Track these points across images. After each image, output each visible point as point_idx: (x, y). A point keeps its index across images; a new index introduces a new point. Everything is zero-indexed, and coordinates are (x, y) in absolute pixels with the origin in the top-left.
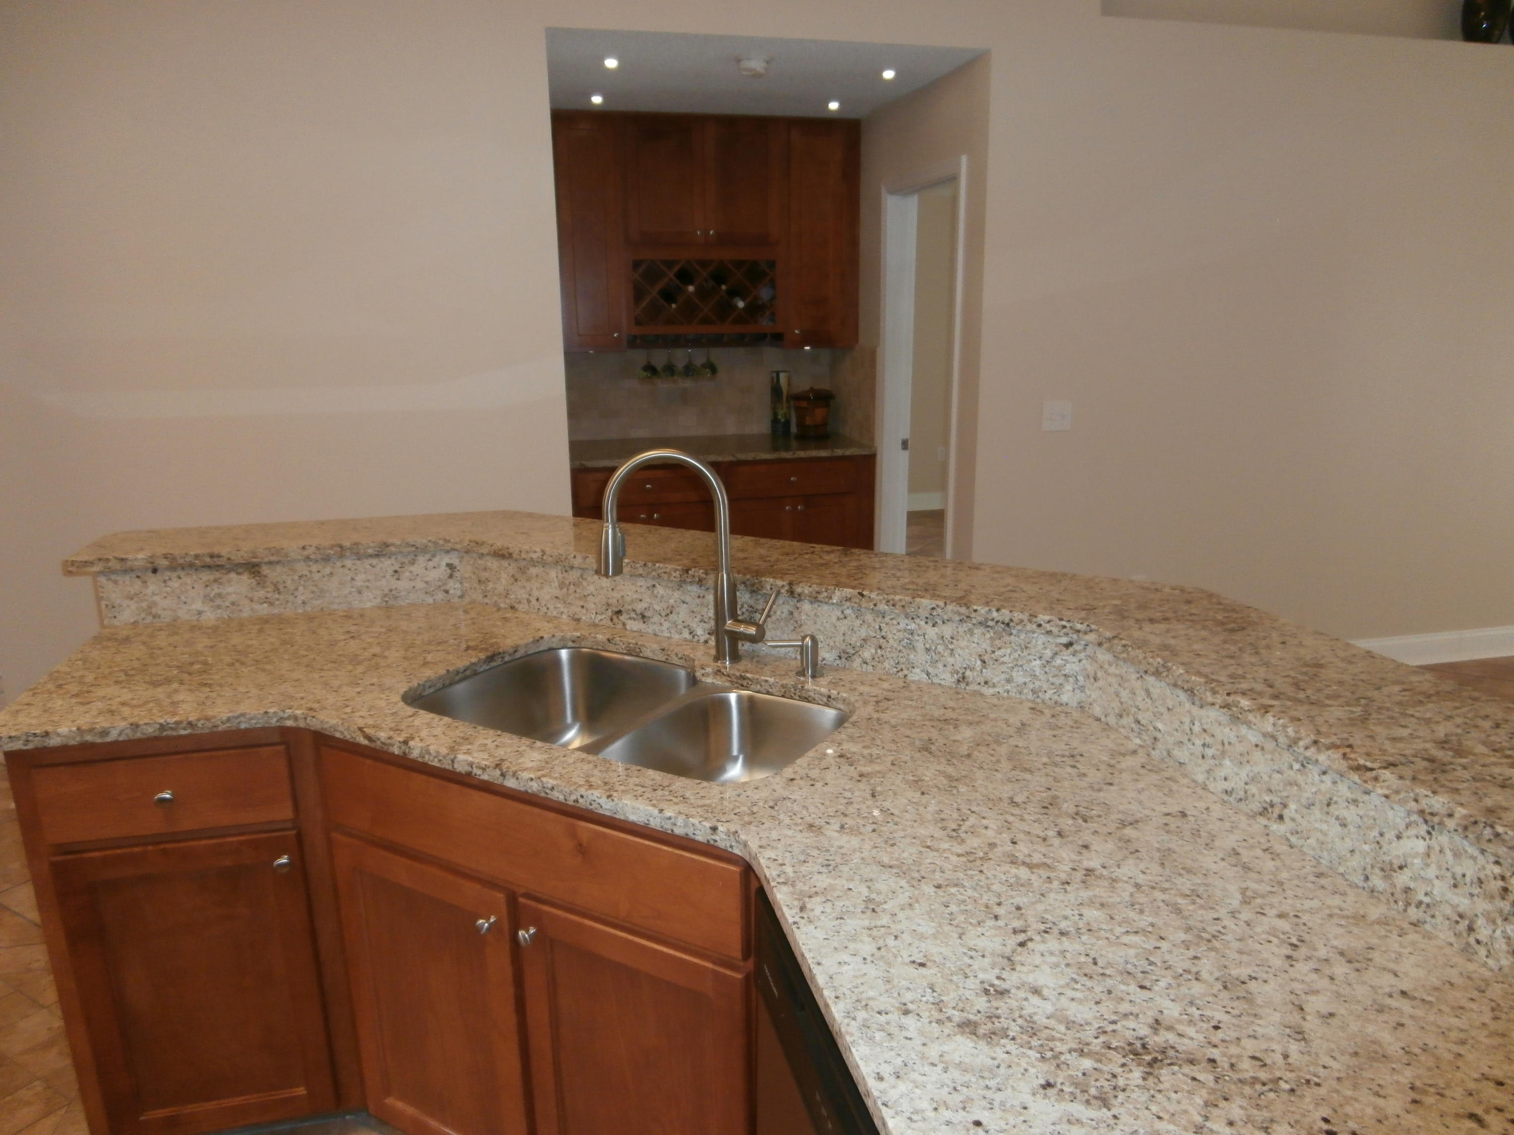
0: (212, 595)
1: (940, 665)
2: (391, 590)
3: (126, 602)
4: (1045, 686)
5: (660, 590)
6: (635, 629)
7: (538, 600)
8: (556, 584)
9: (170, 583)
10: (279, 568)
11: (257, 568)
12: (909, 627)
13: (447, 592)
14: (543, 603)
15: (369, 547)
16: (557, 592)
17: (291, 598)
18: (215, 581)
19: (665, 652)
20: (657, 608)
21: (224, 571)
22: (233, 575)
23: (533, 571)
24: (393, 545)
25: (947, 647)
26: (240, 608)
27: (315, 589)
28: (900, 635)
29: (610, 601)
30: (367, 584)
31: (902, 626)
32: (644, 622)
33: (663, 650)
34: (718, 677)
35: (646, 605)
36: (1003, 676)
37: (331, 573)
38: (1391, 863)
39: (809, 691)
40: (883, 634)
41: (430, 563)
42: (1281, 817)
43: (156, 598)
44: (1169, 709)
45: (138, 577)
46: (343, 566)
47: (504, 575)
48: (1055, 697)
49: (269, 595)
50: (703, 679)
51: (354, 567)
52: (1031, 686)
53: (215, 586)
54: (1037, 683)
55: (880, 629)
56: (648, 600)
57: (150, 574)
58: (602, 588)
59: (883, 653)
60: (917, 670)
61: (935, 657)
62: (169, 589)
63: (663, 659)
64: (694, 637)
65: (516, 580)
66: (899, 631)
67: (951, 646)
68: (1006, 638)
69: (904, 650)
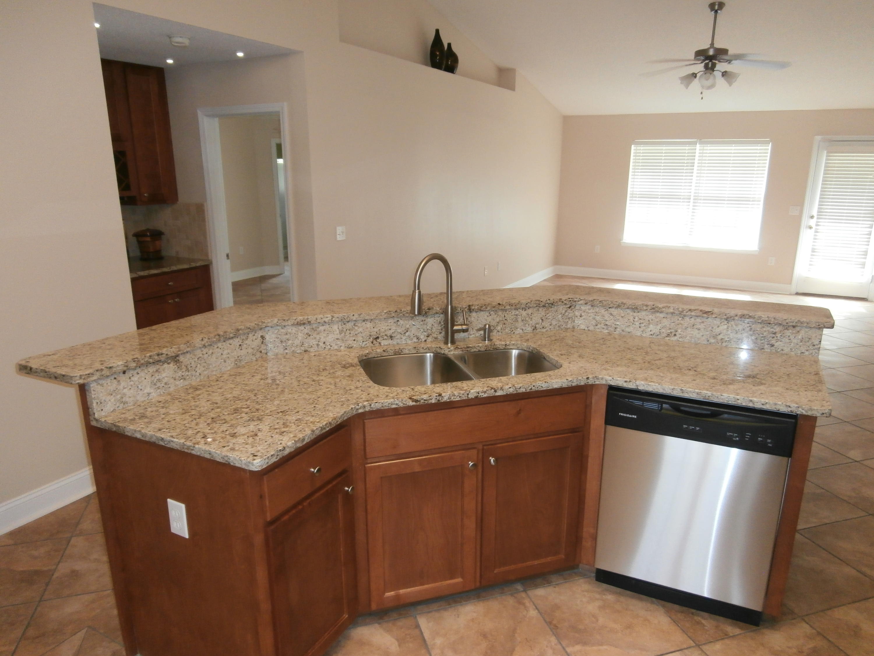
0: (155, 382)
1: (527, 325)
2: (238, 357)
3: (109, 398)
4: (562, 323)
5: (401, 322)
6: (386, 344)
7: (324, 343)
8: (338, 332)
9: (132, 378)
10: (188, 356)
11: (177, 358)
12: (516, 313)
13: (261, 352)
14: (328, 344)
15: (231, 333)
16: (338, 336)
17: (194, 373)
18: (157, 371)
19: (416, 349)
20: (399, 331)
21: (161, 364)
22: (166, 365)
23: (322, 328)
24: (241, 329)
25: (529, 317)
26: (169, 386)
27: (205, 364)
28: (513, 317)
29: (372, 334)
30: (228, 356)
31: (513, 313)
32: (392, 340)
33: (415, 348)
34: (456, 350)
35: (393, 331)
36: (549, 324)
37: (212, 353)
38: (716, 334)
39: (497, 345)
40: (506, 318)
41: (254, 337)
42: (675, 335)
43: (125, 391)
44: (622, 317)
45: (115, 378)
46: (218, 347)
47: (300, 334)
48: (566, 327)
49: (183, 374)
50: (449, 353)
51: (223, 347)
52: (558, 325)
53: (156, 375)
54: (560, 323)
55: (505, 316)
56: (395, 328)
57: (122, 375)
58: (367, 328)
59: (505, 326)
60: (519, 329)
61: (525, 323)
62: (132, 383)
63: (415, 352)
64: (419, 340)
65: (310, 336)
66: (512, 315)
67: (531, 317)
68: (550, 309)
69: (514, 323)
